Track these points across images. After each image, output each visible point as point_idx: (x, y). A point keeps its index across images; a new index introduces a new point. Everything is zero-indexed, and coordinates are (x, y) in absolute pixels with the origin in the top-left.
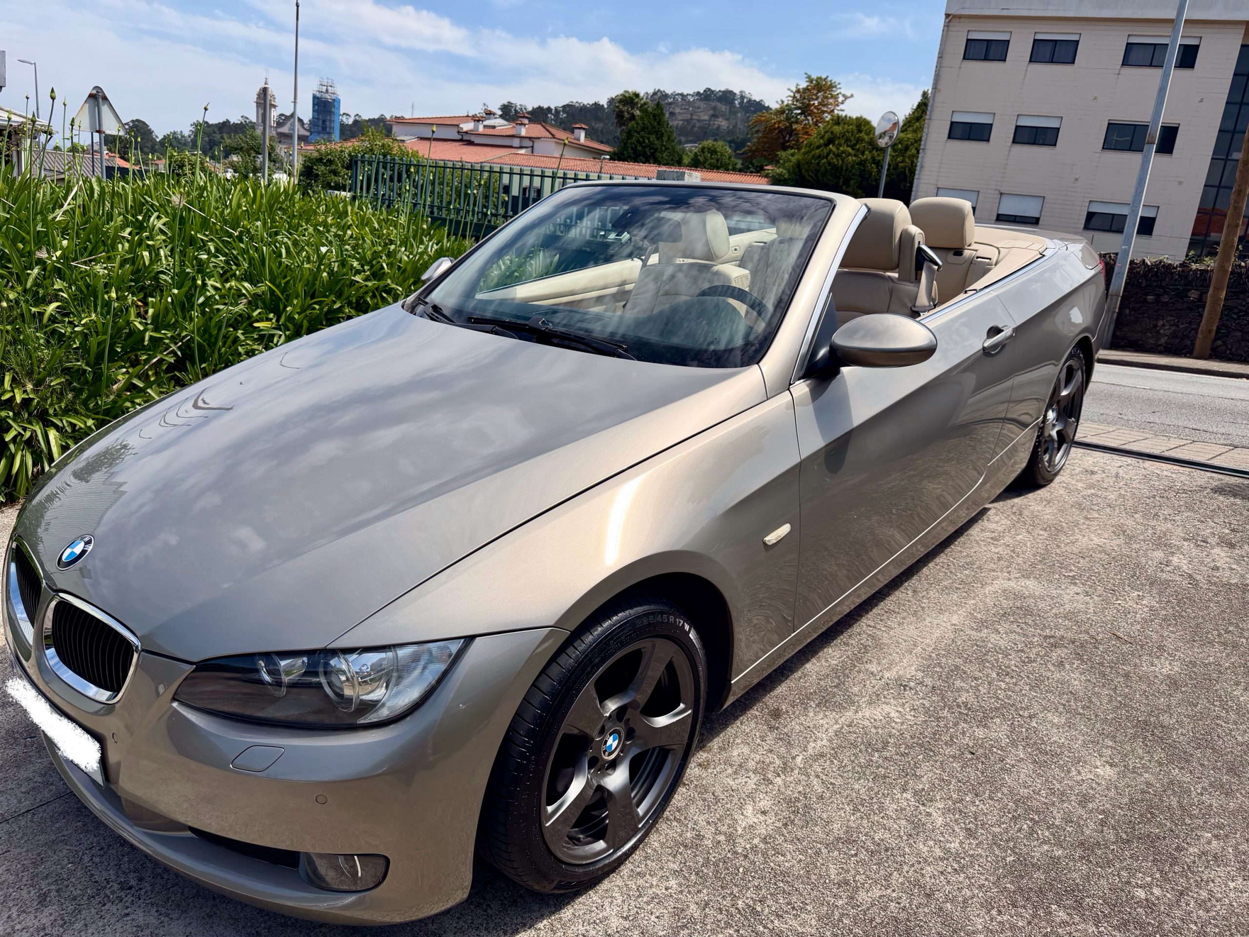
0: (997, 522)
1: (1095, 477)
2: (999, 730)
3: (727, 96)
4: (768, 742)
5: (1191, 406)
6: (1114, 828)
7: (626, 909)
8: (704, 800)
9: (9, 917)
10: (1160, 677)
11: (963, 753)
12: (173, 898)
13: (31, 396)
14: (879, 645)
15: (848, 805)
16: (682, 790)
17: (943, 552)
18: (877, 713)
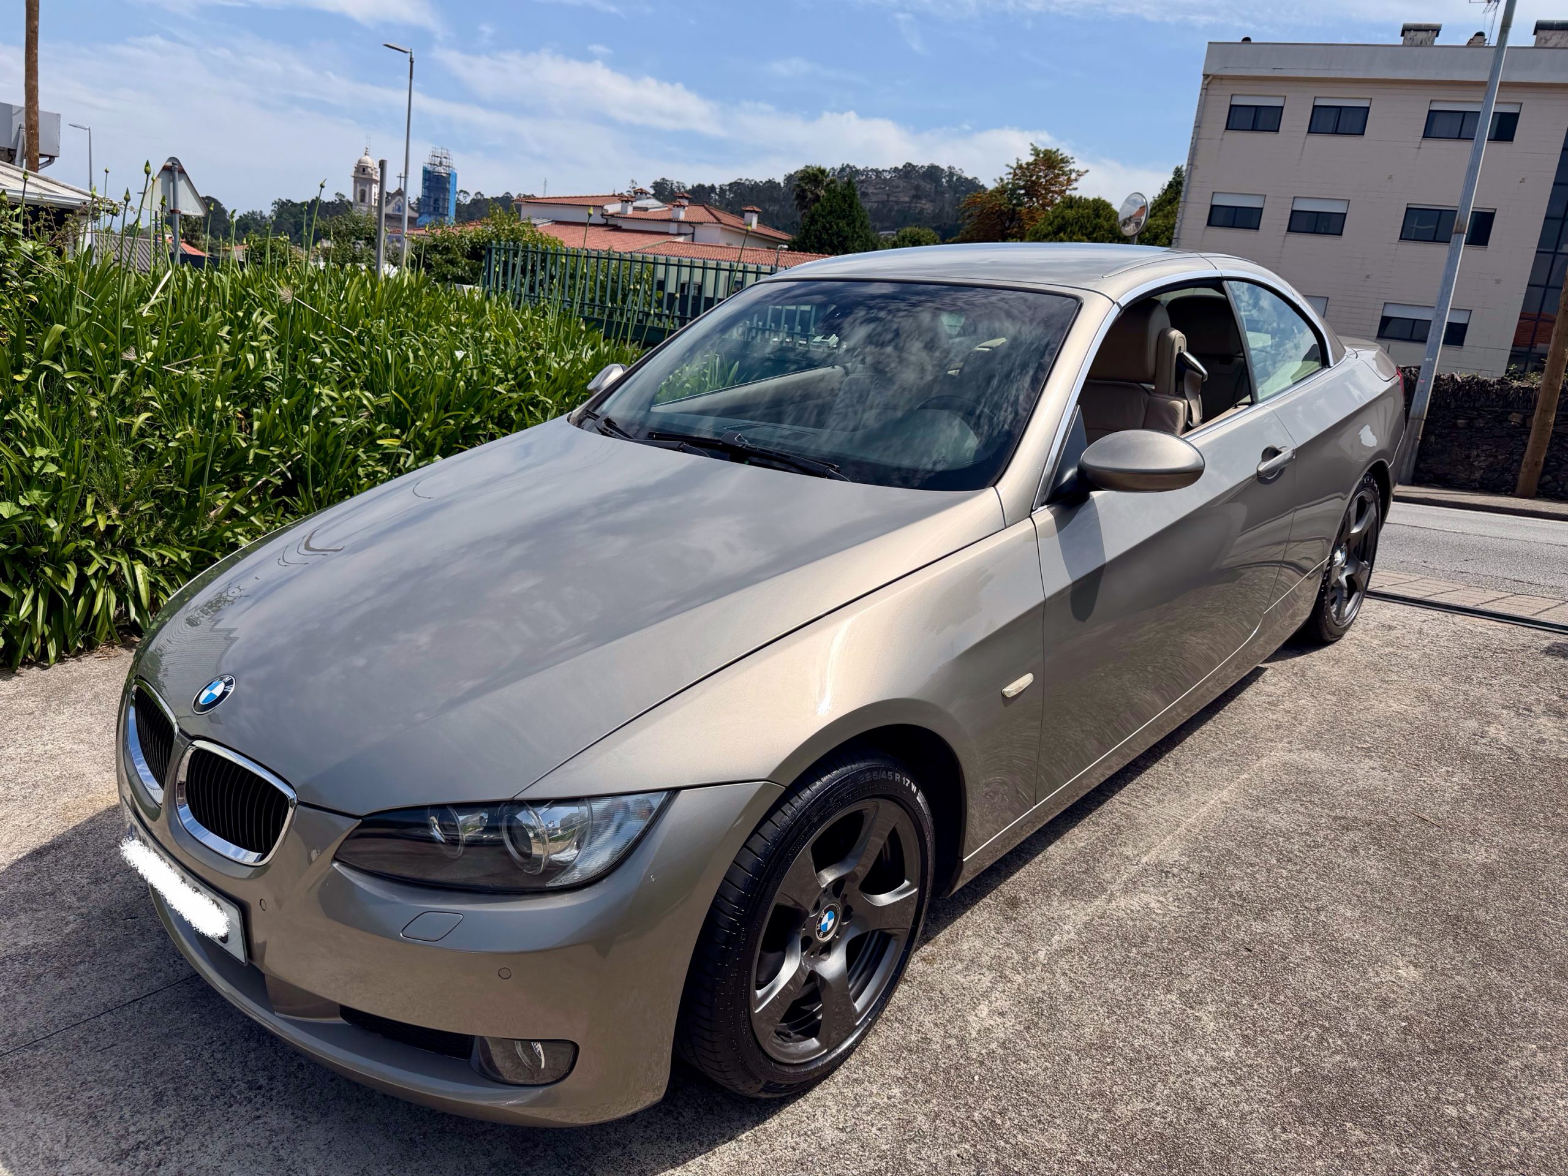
0: (1275, 685)
1: (1393, 633)
2: (1281, 925)
3: (933, 172)
4: (1005, 934)
5: (1512, 554)
6: (1419, 1037)
7: (841, 1119)
8: (930, 999)
9: (121, 1118)
10: (1474, 866)
11: (1237, 950)
12: (310, 1099)
13: (117, 523)
14: (1135, 826)
15: (1102, 1006)
16: (903, 987)
17: (1210, 718)
18: (1135, 903)
